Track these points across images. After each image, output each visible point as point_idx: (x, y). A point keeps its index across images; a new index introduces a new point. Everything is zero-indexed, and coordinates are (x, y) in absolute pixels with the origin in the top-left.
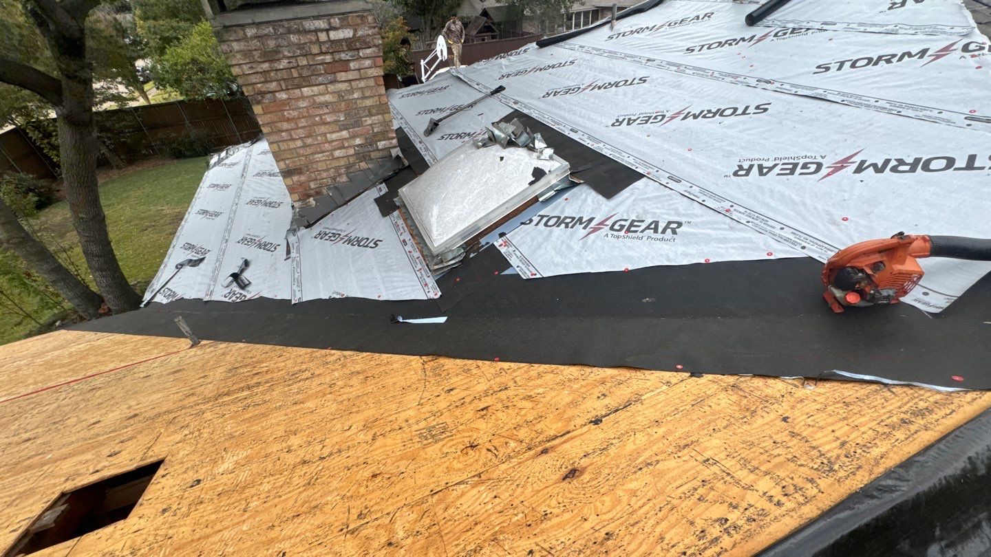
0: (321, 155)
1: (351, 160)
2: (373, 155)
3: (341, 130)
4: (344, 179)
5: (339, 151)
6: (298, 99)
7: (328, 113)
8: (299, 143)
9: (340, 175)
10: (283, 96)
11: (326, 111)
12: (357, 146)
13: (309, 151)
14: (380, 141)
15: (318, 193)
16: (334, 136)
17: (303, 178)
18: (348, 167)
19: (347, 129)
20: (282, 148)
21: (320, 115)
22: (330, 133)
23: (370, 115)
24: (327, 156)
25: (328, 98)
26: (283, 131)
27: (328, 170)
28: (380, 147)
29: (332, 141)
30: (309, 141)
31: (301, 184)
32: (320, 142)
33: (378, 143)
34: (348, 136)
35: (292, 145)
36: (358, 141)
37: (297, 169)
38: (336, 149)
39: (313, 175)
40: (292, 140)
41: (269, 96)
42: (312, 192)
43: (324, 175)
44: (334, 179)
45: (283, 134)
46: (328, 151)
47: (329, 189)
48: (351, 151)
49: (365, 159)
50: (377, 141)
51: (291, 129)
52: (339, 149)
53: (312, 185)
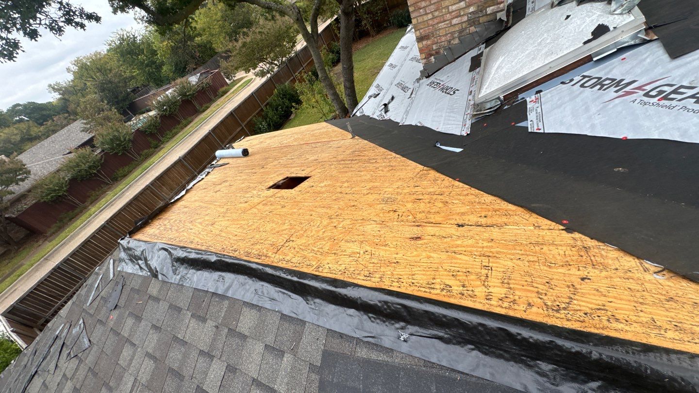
0: (443, 24)
1: (464, 25)
2: (481, 20)
3: (460, 2)
4: (456, 41)
5: (456, 19)
8: (430, 16)
9: (454, 39)
12: (470, 13)
13: (436, 21)
14: (489, 6)
15: (437, 53)
16: (454, 7)
17: (429, 42)
18: (461, 31)
20: (419, 21)
22: (451, 5)
24: (447, 24)
26: (421, 9)
27: (446, 35)
28: (489, 12)
29: (453, 11)
30: (436, 14)
31: (428, 46)
32: (443, 13)
33: (488, 9)
34: (464, 6)
35: (425, 18)
36: (472, 9)
37: (425, 36)
38: (454, 18)
39: (436, 39)
40: (427, 14)
42: (434, 52)
43: (443, 39)
44: (449, 42)
45: (421, 10)
46: (448, 20)
47: (445, 50)
48: (465, 18)
49: (475, 24)
50: (487, 7)
51: (427, 6)
52: (457, 17)
53: (434, 47)
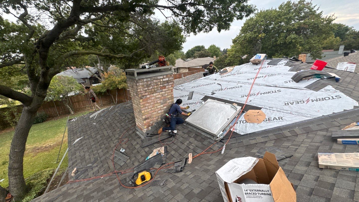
3: (161, 105)
5: (160, 111)
6: (152, 97)
8: (150, 110)
9: (159, 118)
10: (148, 96)
11: (158, 99)
12: (164, 109)
16: (159, 107)
17: (149, 120)
18: (161, 115)
19: (163, 104)
20: (145, 111)
21: (157, 101)
23: (169, 100)
25: (159, 96)
27: (156, 117)
29: (159, 108)
30: (152, 109)
31: (148, 122)
32: (155, 109)
34: (163, 106)
37: (148, 118)
39: (152, 119)
41: (145, 97)
42: (151, 125)
43: (155, 119)
44: (157, 120)
45: (146, 107)
46: (157, 111)
47: (155, 123)
48: (163, 111)
51: (149, 106)
53: (151, 123)
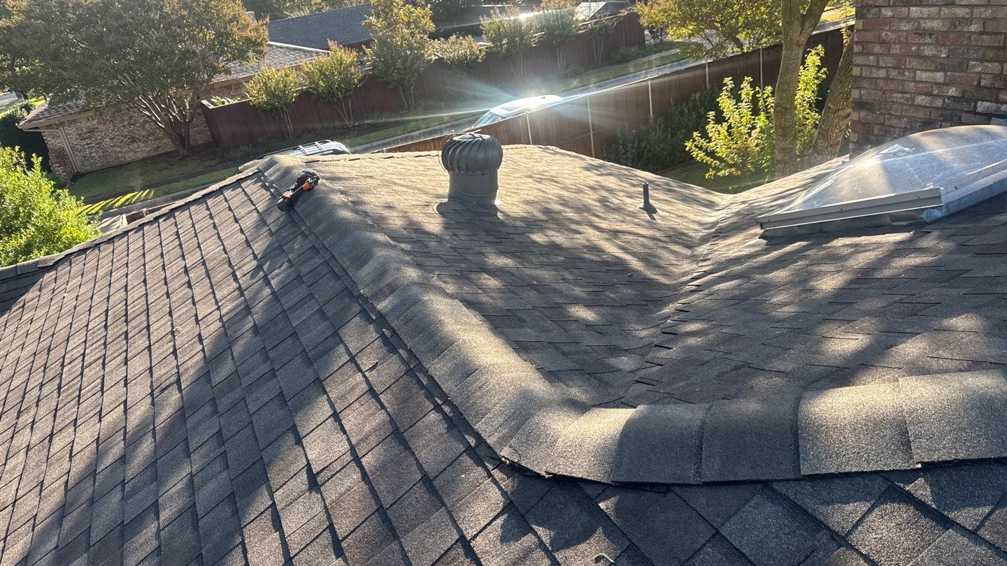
0: (900, 95)
1: (934, 114)
2: (965, 118)
3: (936, 70)
5: (923, 97)
6: (901, 19)
7: (929, 44)
8: (882, 73)
10: (888, 13)
11: (928, 40)
12: (949, 98)
14: (983, 100)
16: (924, 76)
17: (870, 117)
18: (927, 122)
19: (944, 70)
21: (919, 45)
22: (922, 70)
23: (982, 60)
24: (907, 99)
25: (936, 24)
26: (873, 55)
28: (979, 110)
29: (921, 82)
30: (894, 73)
31: (866, 123)
33: (979, 103)
34: (942, 81)
35: (875, 73)
36: (952, 91)
37: (868, 104)
38: (920, 94)
39: (882, 117)
40: (879, 67)
45: (871, 57)
46: (910, 93)
48: (939, 103)
49: (952, 120)
52: (926, 94)
53: (877, 130)
